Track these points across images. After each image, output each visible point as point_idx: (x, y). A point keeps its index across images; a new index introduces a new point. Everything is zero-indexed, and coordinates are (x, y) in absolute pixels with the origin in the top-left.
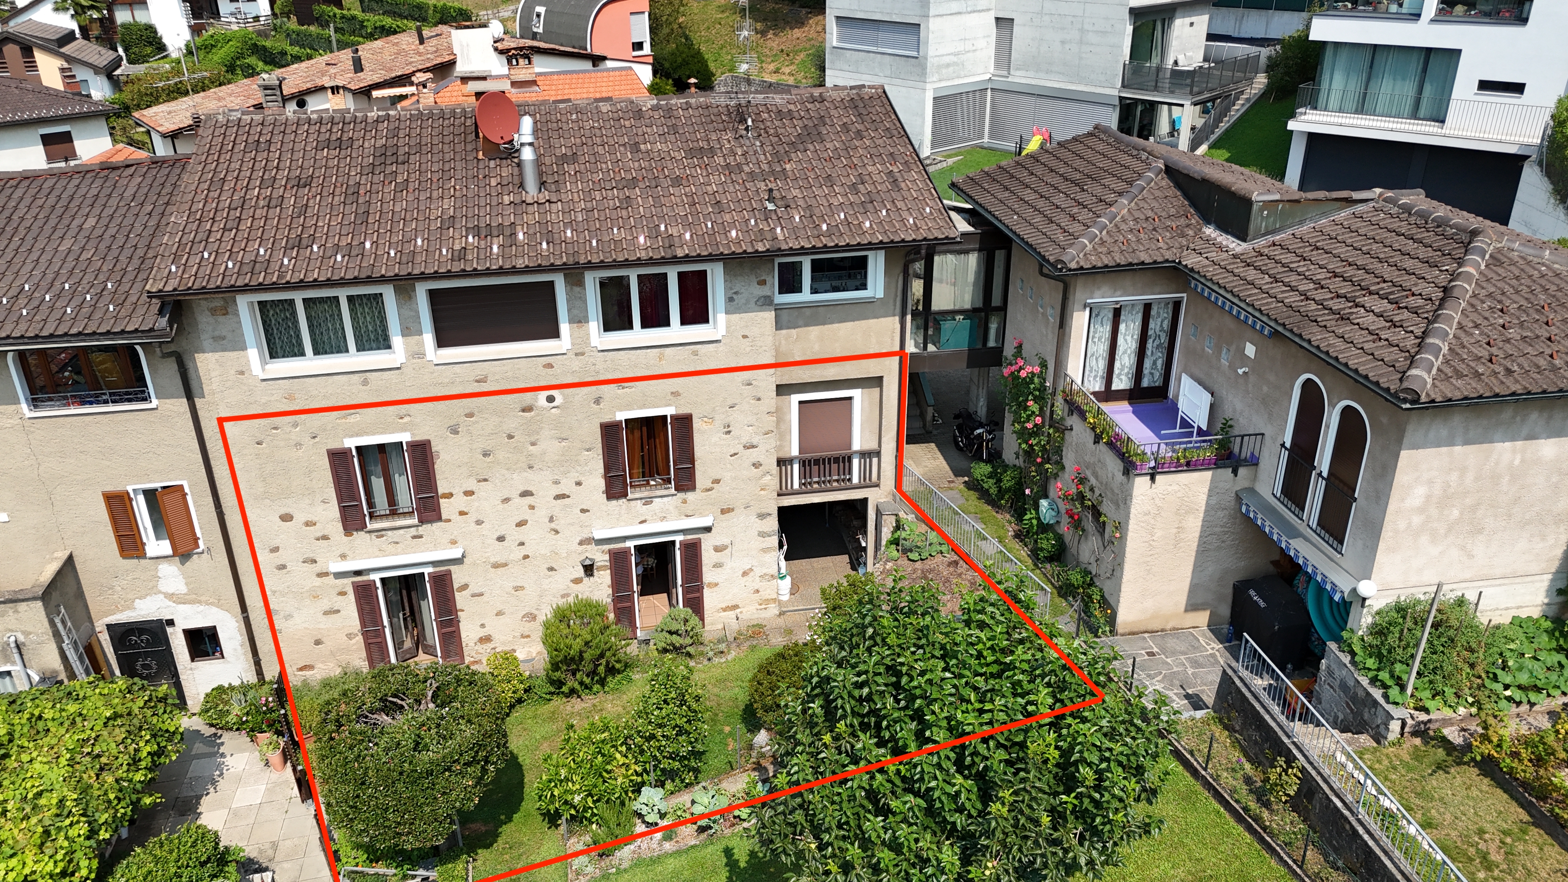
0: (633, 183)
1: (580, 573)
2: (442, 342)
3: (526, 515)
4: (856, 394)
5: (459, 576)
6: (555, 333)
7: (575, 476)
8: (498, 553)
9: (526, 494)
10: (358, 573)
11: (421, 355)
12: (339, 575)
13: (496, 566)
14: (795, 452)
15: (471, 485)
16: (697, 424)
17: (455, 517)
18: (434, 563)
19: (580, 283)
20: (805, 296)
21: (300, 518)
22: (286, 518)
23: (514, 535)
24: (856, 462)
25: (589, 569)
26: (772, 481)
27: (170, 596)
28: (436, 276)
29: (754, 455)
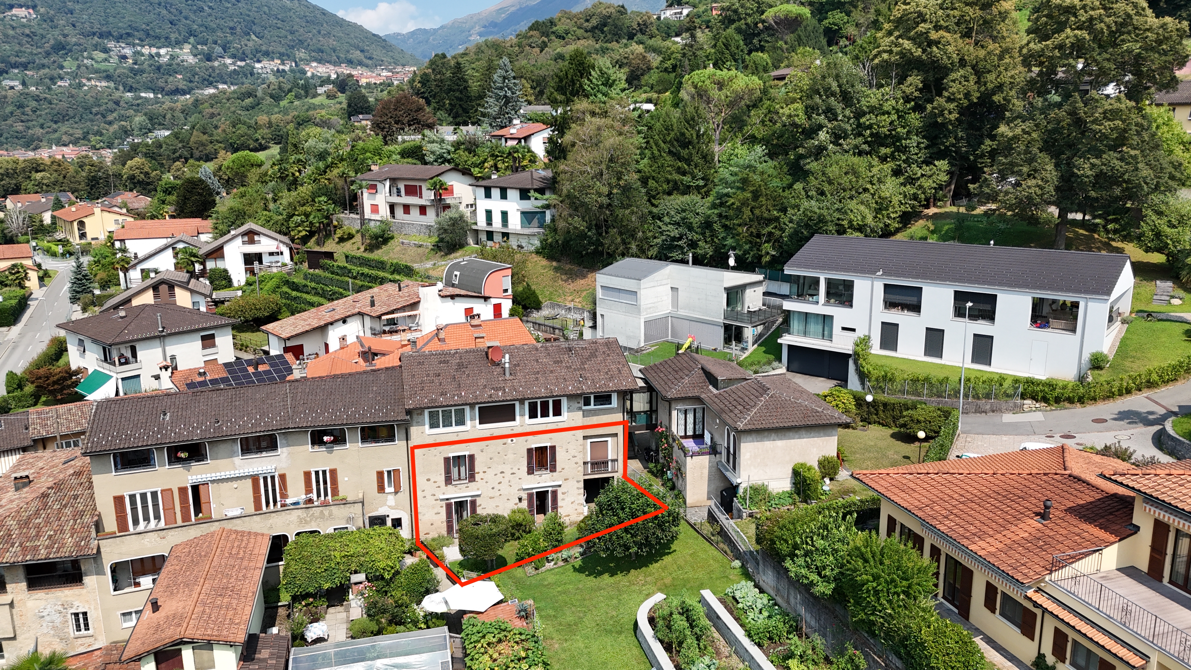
0: (538, 373)
1: (517, 501)
2: (480, 423)
3: (502, 480)
4: (609, 439)
5: (479, 501)
6: (514, 420)
7: (518, 467)
8: (492, 493)
9: (502, 472)
10: (447, 499)
11: (475, 427)
12: (442, 500)
13: (491, 498)
14: (589, 460)
15: (485, 469)
16: (558, 449)
17: (479, 480)
18: (472, 496)
19: (523, 404)
20: (592, 407)
21: (432, 480)
22: (428, 480)
23: (498, 487)
24: (610, 463)
25: (520, 500)
26: (581, 469)
27: (389, 507)
28: (481, 403)
29: (576, 460)
